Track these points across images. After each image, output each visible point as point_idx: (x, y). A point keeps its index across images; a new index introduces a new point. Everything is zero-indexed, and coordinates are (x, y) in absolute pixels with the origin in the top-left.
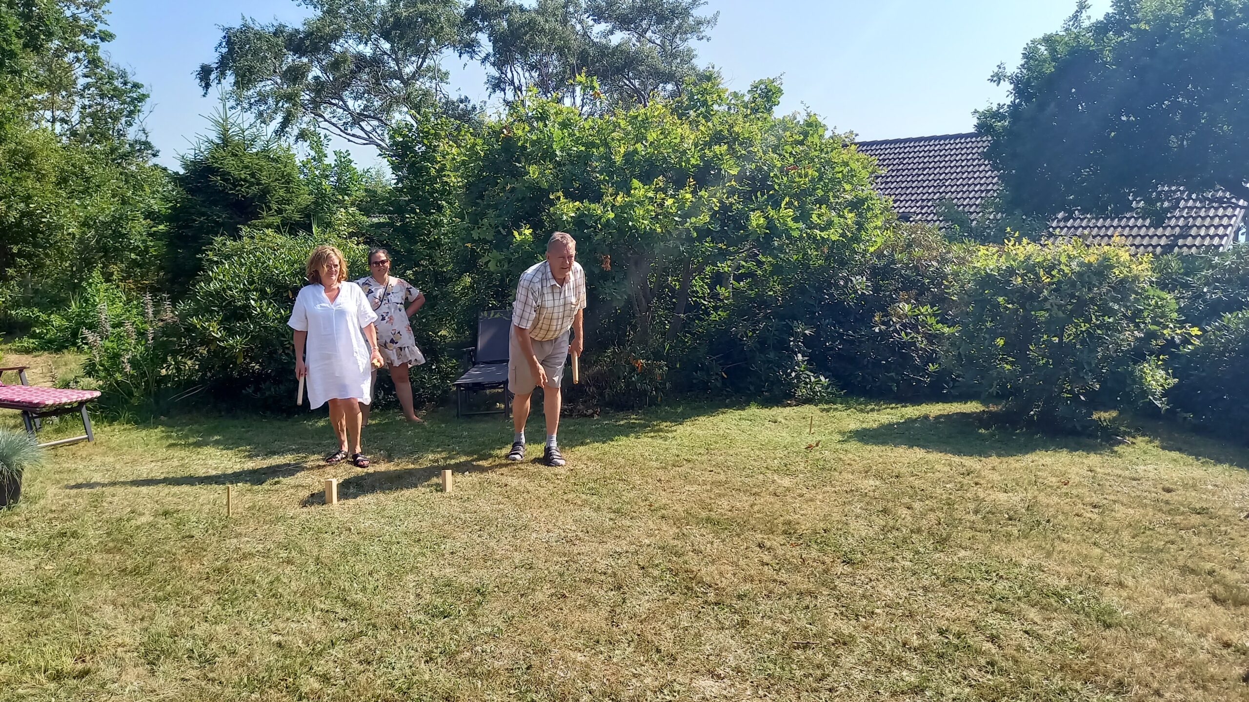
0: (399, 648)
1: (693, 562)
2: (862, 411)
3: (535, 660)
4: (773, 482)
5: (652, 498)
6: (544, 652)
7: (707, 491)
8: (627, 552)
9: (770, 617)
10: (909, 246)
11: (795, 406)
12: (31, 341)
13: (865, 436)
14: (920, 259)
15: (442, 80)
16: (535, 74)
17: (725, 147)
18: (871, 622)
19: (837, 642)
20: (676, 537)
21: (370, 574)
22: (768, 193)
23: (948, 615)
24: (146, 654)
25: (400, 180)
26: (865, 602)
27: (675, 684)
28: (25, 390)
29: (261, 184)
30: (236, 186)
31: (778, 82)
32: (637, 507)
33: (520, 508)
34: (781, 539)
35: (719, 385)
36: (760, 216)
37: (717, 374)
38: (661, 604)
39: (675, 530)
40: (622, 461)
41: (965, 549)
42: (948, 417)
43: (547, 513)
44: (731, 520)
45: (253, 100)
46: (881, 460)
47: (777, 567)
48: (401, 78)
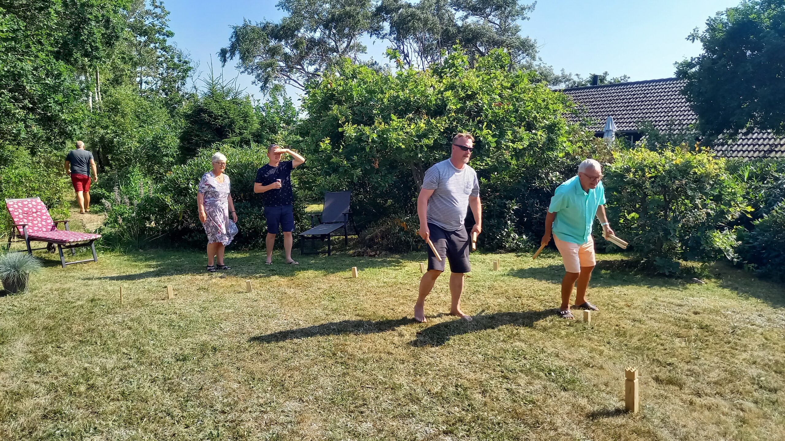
11: (504, 253)
15: (362, 52)
17: (451, 92)
19: (389, 387)
22: (476, 120)
29: (230, 118)
30: (216, 120)
48: (337, 52)
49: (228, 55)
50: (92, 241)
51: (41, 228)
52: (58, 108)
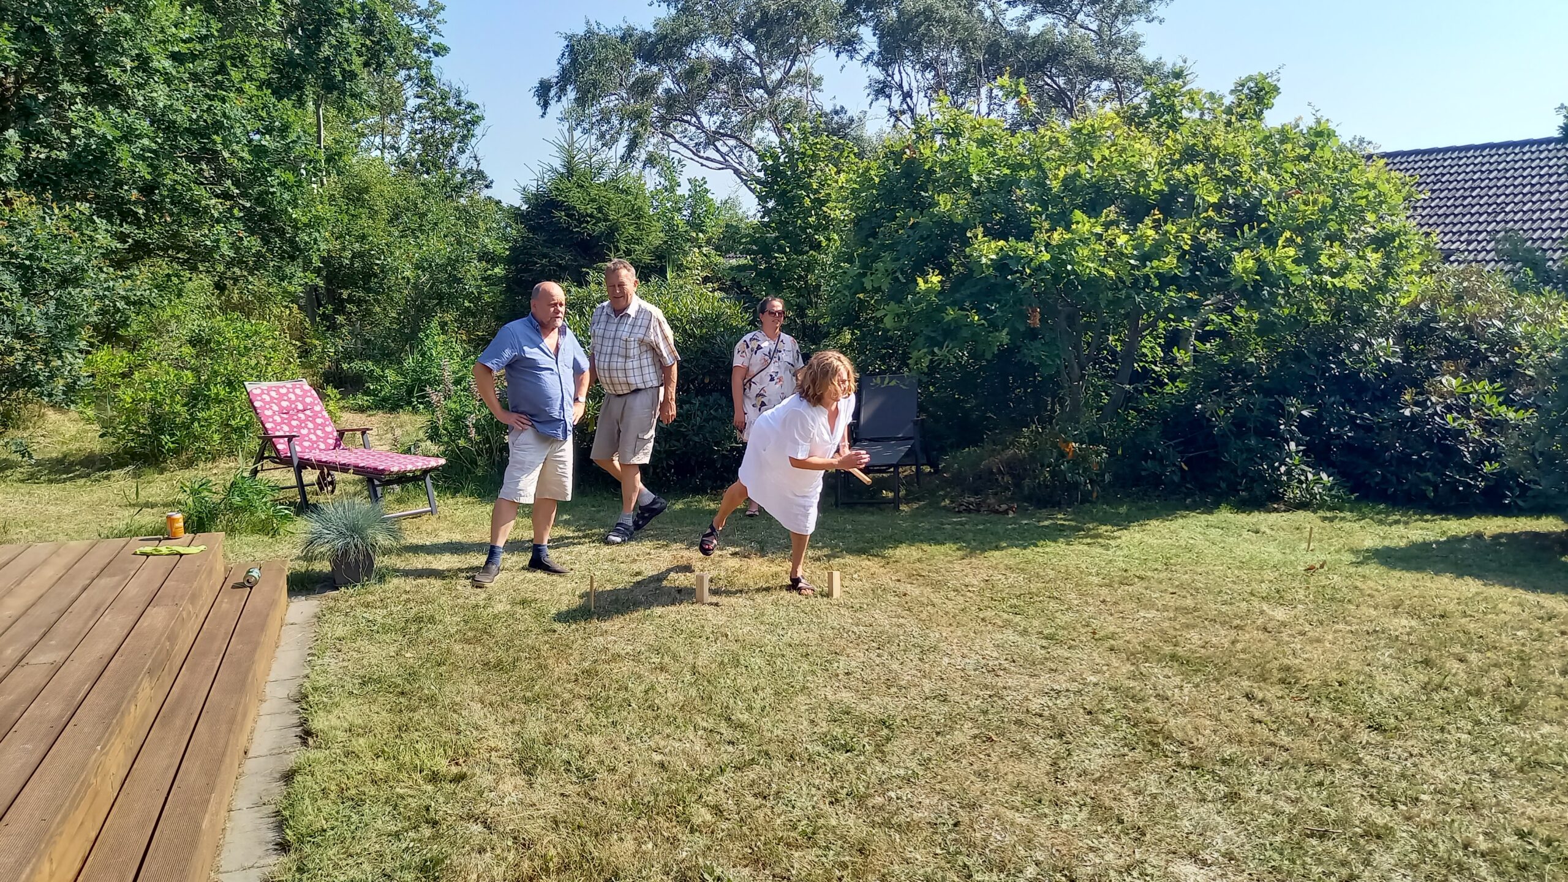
0: (798, 783)
1: (1158, 710)
2: (1381, 522)
3: (964, 816)
4: (1262, 612)
5: (1095, 624)
6: (973, 806)
7: (1170, 619)
8: (1068, 690)
9: (1268, 792)
10: (1459, 297)
11: (1285, 511)
12: (365, 398)
13: (1390, 558)
14: (1474, 316)
15: (814, 88)
16: (930, 75)
17: (1201, 166)
18: (1415, 810)
19: (1366, 834)
20: (1133, 677)
21: (755, 690)
22: (1258, 226)
23: (1530, 811)
24: (521, 763)
25: (767, 212)
26: (1404, 784)
27: (1146, 865)
28: (369, 454)
29: (608, 220)
30: (582, 223)
31: (1275, 78)
32: (1075, 634)
33: (926, 624)
34: (1277, 690)
35: (1176, 479)
36: (1248, 258)
37: (1174, 465)
38: (1117, 761)
39: (1129, 667)
40: (1052, 574)
41: (1550, 722)
42: (1513, 537)
43: (959, 633)
44: (1205, 661)
45: (594, 120)
46: (1417, 592)
47: (1274, 727)
48: (765, 87)
49: (552, 93)
50: (425, 472)
51: (315, 442)
52: (287, 196)
